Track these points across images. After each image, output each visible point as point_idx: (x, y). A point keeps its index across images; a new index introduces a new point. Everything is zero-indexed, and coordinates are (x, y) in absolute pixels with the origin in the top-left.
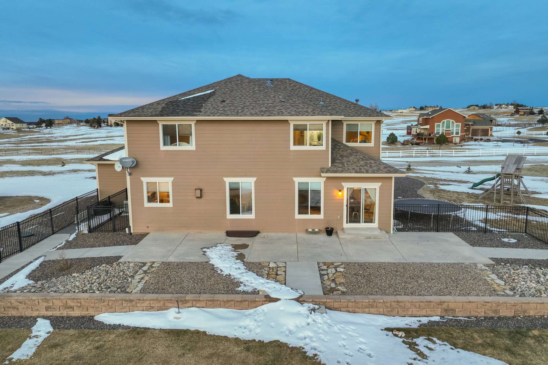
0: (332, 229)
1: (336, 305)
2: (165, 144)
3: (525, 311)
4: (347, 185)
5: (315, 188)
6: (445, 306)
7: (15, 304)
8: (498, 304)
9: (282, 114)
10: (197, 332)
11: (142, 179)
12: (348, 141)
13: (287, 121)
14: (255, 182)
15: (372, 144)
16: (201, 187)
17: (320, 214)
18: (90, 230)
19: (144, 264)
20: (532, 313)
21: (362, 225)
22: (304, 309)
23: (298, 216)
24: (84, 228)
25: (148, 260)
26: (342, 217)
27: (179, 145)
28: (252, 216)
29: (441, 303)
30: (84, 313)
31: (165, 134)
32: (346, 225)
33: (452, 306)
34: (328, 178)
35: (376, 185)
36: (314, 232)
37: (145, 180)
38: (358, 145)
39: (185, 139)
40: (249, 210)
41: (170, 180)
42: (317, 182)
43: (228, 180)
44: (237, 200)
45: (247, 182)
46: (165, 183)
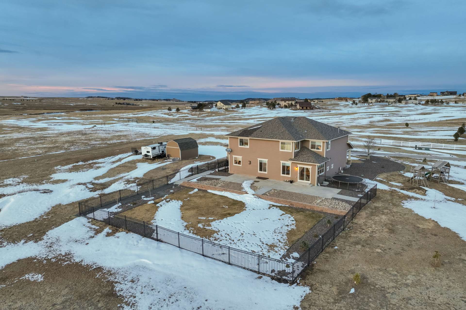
0: (292, 181)
2: (240, 145)
4: (299, 166)
5: (288, 165)
7: (192, 184)
11: (233, 156)
12: (312, 148)
13: (279, 141)
14: (268, 161)
15: (321, 150)
16: (250, 161)
17: (289, 175)
18: (219, 171)
21: (305, 181)
23: (282, 175)
24: (217, 170)
25: (226, 181)
26: (297, 177)
27: (245, 146)
28: (266, 173)
30: (205, 189)
31: (240, 142)
32: (298, 180)
34: (292, 162)
35: (310, 167)
36: (286, 181)
37: (234, 156)
38: (315, 150)
39: (247, 144)
40: (265, 171)
41: (241, 157)
42: (289, 163)
43: (259, 159)
44: (262, 166)
45: (265, 161)
46: (240, 158)
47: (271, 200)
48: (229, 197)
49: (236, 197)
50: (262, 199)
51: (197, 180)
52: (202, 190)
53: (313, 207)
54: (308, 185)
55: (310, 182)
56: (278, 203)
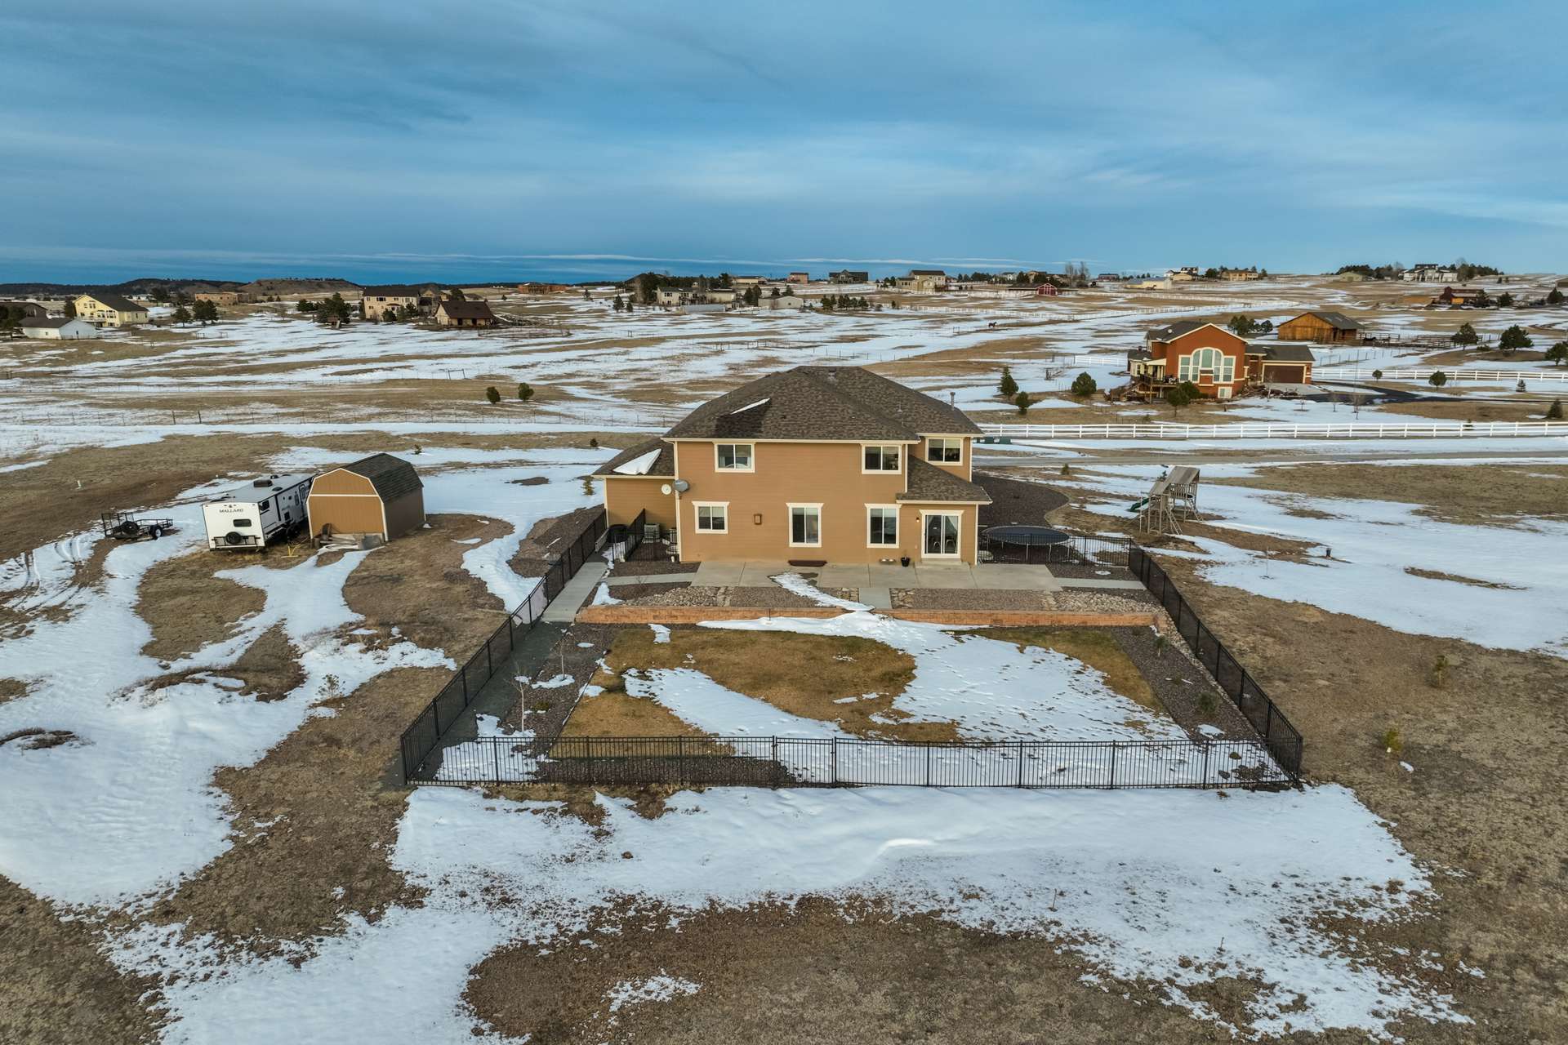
0: (908, 560)
1: (903, 616)
2: (720, 466)
3: (1059, 622)
4: (924, 513)
5: (890, 515)
6: (994, 617)
8: (1038, 616)
9: (850, 437)
10: (793, 632)
12: (930, 460)
13: (858, 445)
14: (822, 508)
15: (960, 463)
16: (761, 513)
17: (895, 543)
18: (626, 559)
19: (719, 588)
20: (1065, 623)
21: (943, 555)
22: (875, 617)
23: (870, 545)
24: (617, 556)
26: (920, 548)
27: (736, 467)
28: (819, 545)
29: (990, 615)
30: (687, 621)
31: (720, 455)
32: (924, 556)
33: (1000, 617)
34: (904, 505)
35: (959, 513)
36: (888, 563)
37: (697, 504)
38: (943, 463)
40: (813, 539)
41: (725, 504)
42: (891, 510)
43: (791, 506)
44: (801, 526)
45: (813, 508)
46: (720, 507)
47: (933, 619)
48: (802, 632)
52: (679, 625)
55: (957, 555)
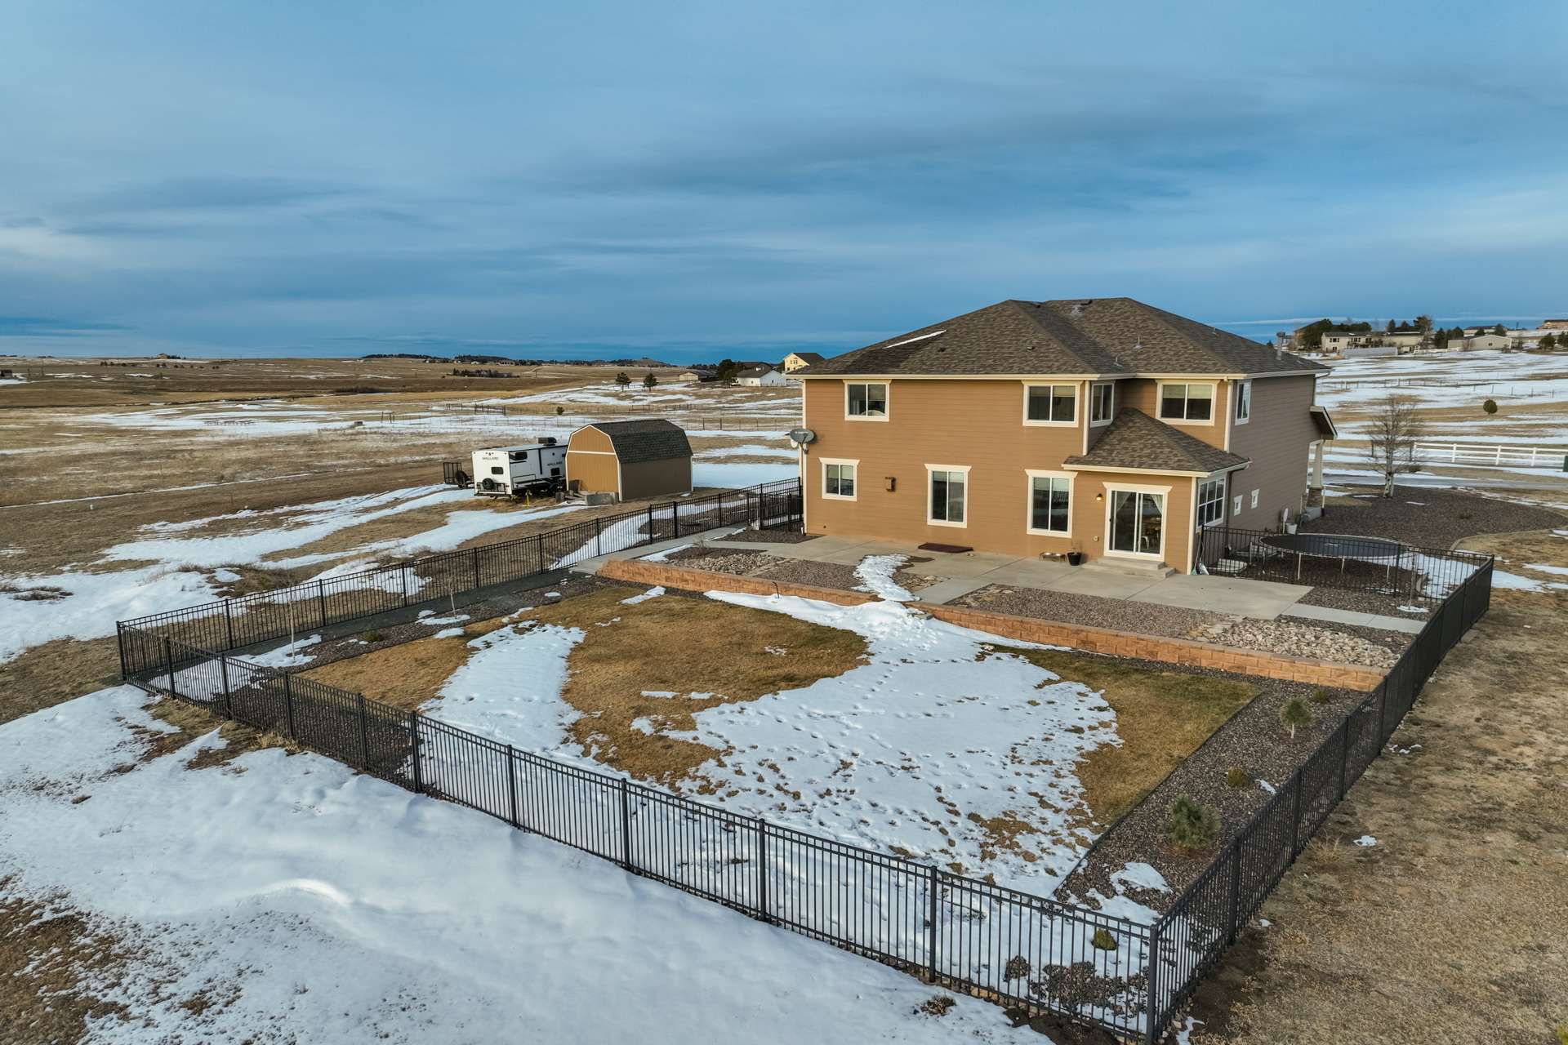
0: (1081, 556)
2: (851, 412)
4: (1111, 487)
5: (1060, 488)
7: (642, 571)
8: (1157, 644)
9: (1009, 370)
10: (785, 615)
11: (821, 459)
12: (1165, 414)
13: (1019, 382)
14: (970, 473)
15: (1210, 423)
16: (894, 476)
17: (1066, 529)
19: (783, 559)
21: (1137, 555)
23: (1031, 531)
25: (788, 558)
26: (1100, 539)
27: (870, 414)
28: (963, 525)
29: (1078, 632)
30: (697, 588)
31: (851, 399)
32: (1108, 553)
33: (1092, 637)
34: (1080, 473)
35: (1161, 491)
36: (1053, 558)
37: (825, 461)
38: (1182, 422)
41: (855, 463)
42: (1063, 479)
43: (931, 468)
44: (943, 497)
45: (958, 473)
46: (850, 466)
47: (989, 628)
48: (794, 616)
49: (829, 614)
50: (945, 620)
51: (666, 556)
52: (683, 590)
53: (1194, 651)
54: (1150, 568)
55: (1159, 557)
56: (1021, 638)
